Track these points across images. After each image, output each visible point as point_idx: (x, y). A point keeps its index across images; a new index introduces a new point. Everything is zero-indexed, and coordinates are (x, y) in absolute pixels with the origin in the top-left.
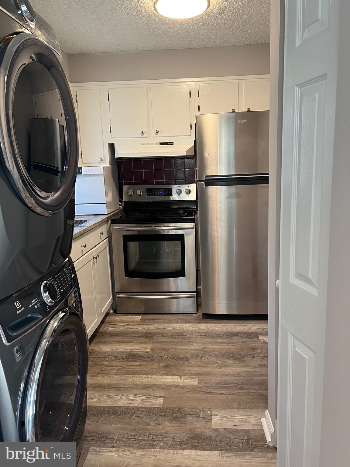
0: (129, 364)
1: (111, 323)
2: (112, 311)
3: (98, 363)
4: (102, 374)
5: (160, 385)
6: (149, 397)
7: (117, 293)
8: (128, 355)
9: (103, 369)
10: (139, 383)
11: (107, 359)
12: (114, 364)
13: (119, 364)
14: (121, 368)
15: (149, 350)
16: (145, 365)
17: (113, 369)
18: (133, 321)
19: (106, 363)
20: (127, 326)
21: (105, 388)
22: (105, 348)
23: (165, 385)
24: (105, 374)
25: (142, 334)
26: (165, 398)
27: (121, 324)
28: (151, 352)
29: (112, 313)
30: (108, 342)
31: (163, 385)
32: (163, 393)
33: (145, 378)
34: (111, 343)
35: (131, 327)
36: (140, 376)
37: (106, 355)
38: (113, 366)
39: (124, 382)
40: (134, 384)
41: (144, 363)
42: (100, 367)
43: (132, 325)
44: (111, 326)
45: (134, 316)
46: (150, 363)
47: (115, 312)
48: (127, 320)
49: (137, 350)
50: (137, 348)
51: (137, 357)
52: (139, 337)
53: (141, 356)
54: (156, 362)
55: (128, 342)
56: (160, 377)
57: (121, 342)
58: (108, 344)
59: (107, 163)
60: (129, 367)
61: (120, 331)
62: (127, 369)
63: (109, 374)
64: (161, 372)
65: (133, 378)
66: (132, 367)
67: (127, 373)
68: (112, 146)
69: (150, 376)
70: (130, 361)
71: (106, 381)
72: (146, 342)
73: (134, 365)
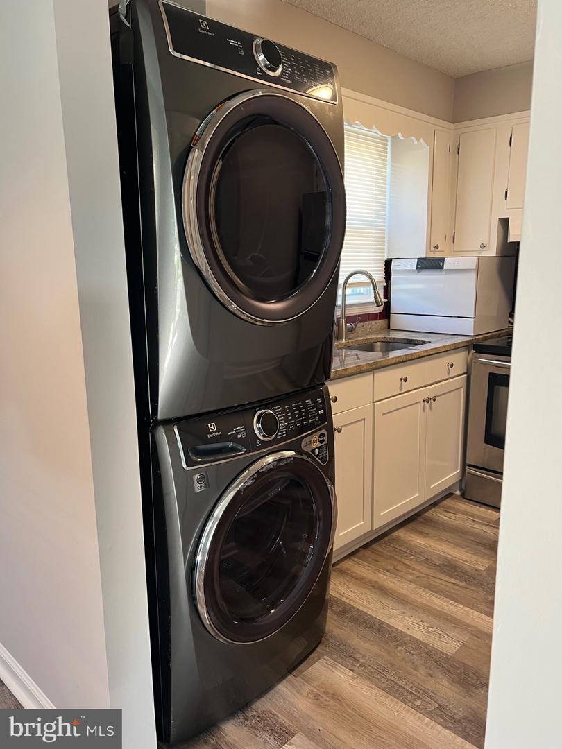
0: (440, 576)
1: (447, 509)
2: (458, 493)
3: (396, 557)
4: (394, 573)
5: (468, 626)
6: (440, 632)
8: (446, 564)
9: (398, 568)
10: (438, 608)
11: (412, 557)
12: (417, 567)
13: (425, 570)
14: (424, 577)
15: (482, 569)
16: (463, 587)
17: (412, 574)
18: (484, 518)
19: (406, 562)
20: (470, 522)
21: (386, 593)
22: (418, 541)
23: (476, 627)
24: (397, 575)
25: (485, 542)
26: (463, 645)
27: (462, 516)
28: (484, 573)
29: (457, 496)
30: (427, 534)
31: (473, 626)
32: (465, 637)
33: (452, 604)
34: (431, 538)
35: (476, 526)
36: (445, 599)
37: (414, 552)
38: (414, 569)
39: (417, 598)
40: (429, 606)
41: (463, 584)
42: (396, 563)
43: (479, 523)
44: (446, 513)
45: (490, 511)
46: (473, 588)
47: (463, 495)
48: (476, 513)
49: (464, 561)
50: (467, 558)
51: (457, 571)
52: (479, 544)
53: (465, 573)
54: (484, 590)
55: (458, 545)
56: (476, 613)
57: (446, 541)
58: (425, 537)
59: (492, 252)
60: (437, 581)
61: (453, 525)
62: (433, 581)
63: (402, 577)
64: (482, 607)
65: (433, 598)
66: (440, 582)
67: (429, 587)
68: (505, 223)
69: (461, 606)
70: (443, 572)
71: (392, 584)
72: (486, 554)
73: (444, 580)
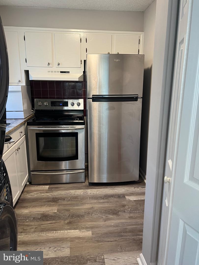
0: (43, 223)
1: (28, 192)
2: (28, 183)
3: (21, 224)
4: (25, 232)
5: (67, 238)
6: (59, 248)
7: (31, 171)
8: (42, 216)
9: (25, 229)
10: (52, 238)
11: (27, 220)
12: (32, 223)
13: (37, 223)
14: (38, 227)
15: (56, 211)
16: (55, 223)
17: (32, 228)
18: (43, 190)
19: (26, 224)
20: (40, 194)
21: (27, 244)
22: (25, 211)
23: (69, 237)
24: (26, 232)
25: (50, 200)
26: (71, 248)
27: (35, 192)
28: (58, 213)
29: (28, 185)
30: (27, 206)
31: (68, 238)
32: (69, 244)
33: (56, 233)
34: (30, 207)
35: (43, 194)
36: (52, 232)
37: (27, 217)
38: (31, 225)
39: (41, 238)
40: (48, 239)
41: (54, 222)
42: (22, 227)
43: (43, 193)
44: (28, 194)
45: (44, 186)
46: (58, 221)
47: (30, 183)
48: (39, 189)
49: (48, 211)
50: (48, 210)
51: (48, 217)
52: (49, 201)
53: (52, 216)
54: (62, 220)
55: (41, 206)
56: (66, 231)
57: (36, 206)
58: (27, 208)
59: (24, 83)
60: (44, 225)
61: (35, 198)
62: (42, 227)
63: (29, 232)
64: (66, 227)
65: (47, 234)
66: (45, 225)
67: (43, 230)
68: (27, 72)
69: (59, 231)
70: (44, 221)
71: (28, 238)
72: (54, 205)
73: (46, 224)
